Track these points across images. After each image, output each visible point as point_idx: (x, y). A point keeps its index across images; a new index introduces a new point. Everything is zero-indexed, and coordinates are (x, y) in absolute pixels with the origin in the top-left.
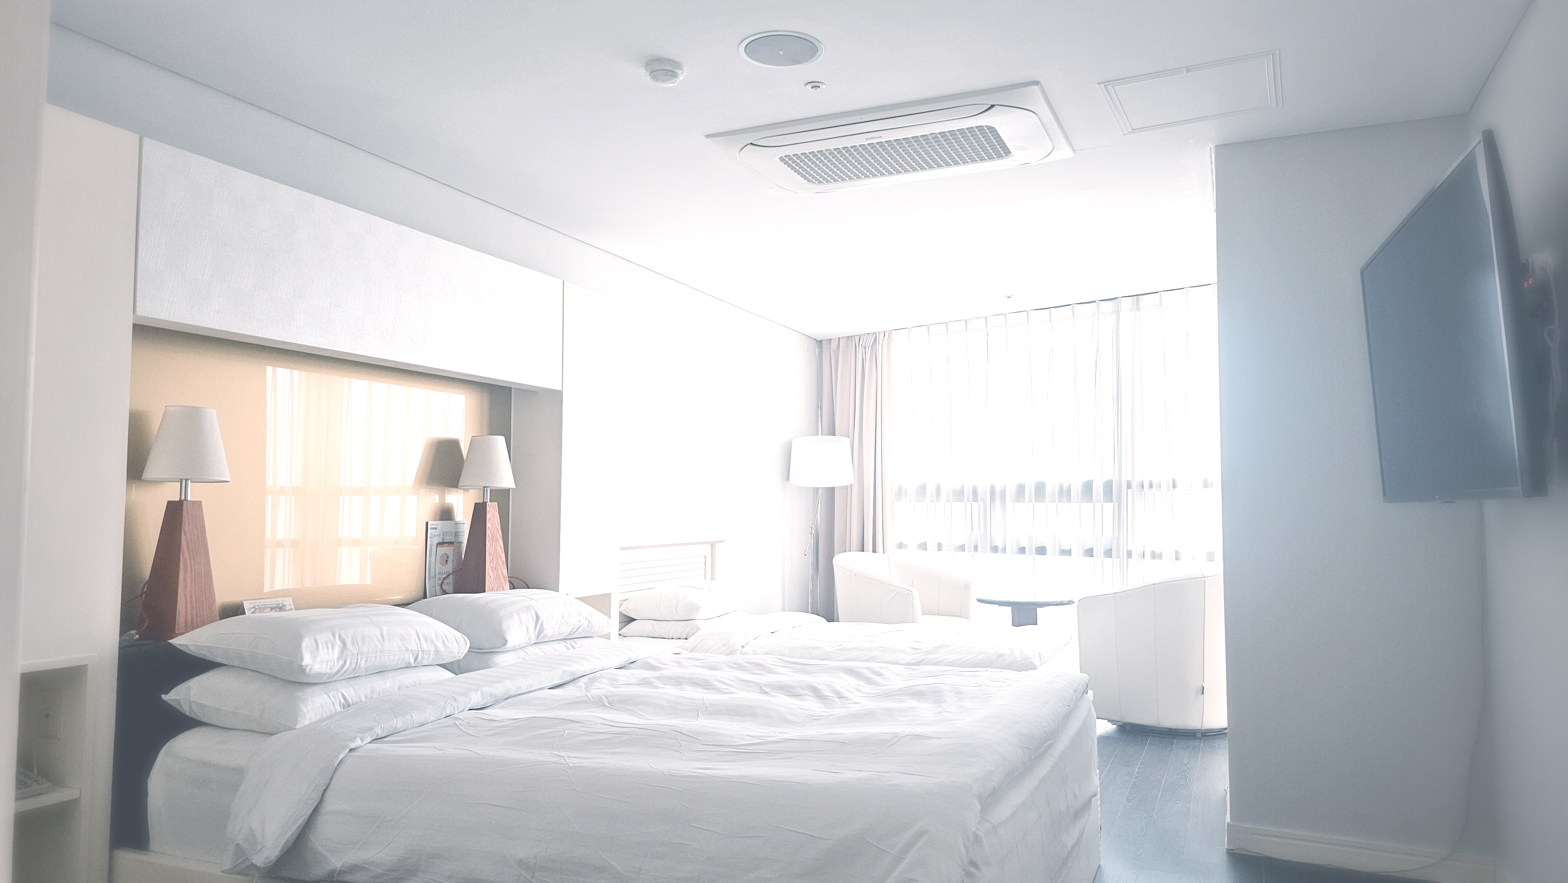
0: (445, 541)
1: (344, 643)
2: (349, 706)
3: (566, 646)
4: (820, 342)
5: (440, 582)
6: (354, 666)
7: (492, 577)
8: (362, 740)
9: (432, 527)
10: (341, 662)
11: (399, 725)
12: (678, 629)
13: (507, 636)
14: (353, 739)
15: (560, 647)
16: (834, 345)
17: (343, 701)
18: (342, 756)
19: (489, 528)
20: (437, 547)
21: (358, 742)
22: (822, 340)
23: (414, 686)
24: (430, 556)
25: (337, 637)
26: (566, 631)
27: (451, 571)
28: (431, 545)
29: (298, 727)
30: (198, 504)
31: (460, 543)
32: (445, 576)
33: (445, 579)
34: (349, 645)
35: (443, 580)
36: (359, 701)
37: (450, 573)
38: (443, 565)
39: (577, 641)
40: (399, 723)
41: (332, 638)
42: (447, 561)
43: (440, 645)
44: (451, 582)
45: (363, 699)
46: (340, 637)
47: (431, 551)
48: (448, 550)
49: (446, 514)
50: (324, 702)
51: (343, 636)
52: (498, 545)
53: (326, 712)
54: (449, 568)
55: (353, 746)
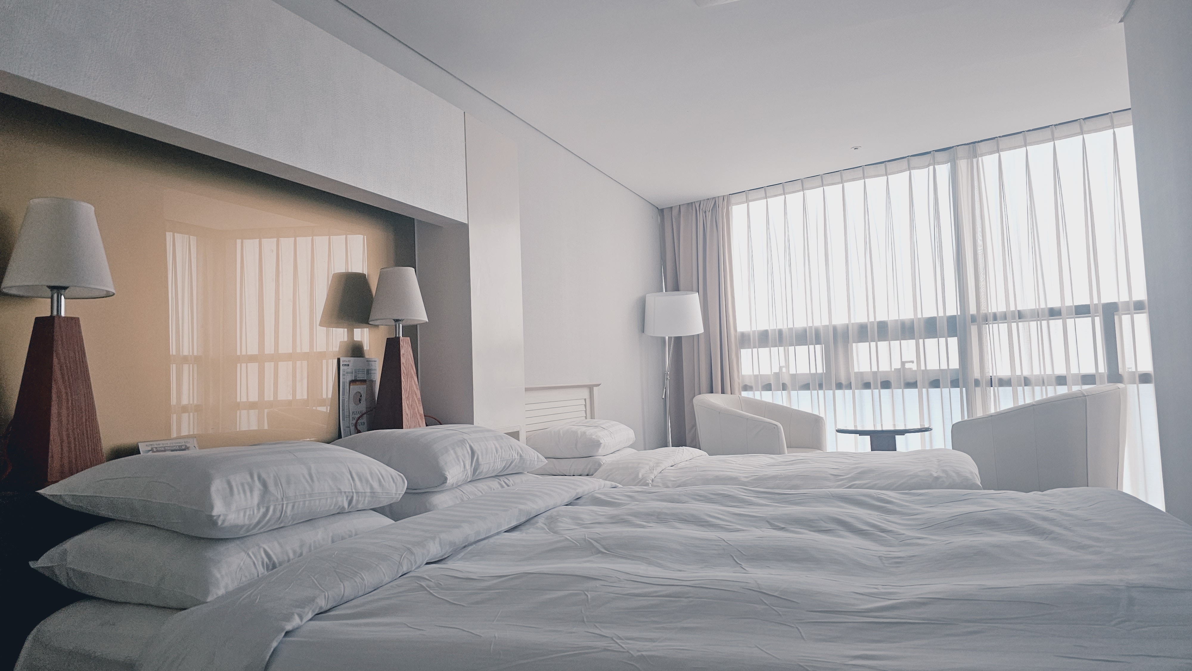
0: (358, 379)
1: (265, 485)
2: (274, 567)
3: (499, 482)
4: (661, 211)
5: (354, 422)
6: (278, 514)
7: (409, 415)
8: (301, 618)
9: (344, 363)
10: (262, 510)
11: (347, 593)
12: (581, 465)
13: (446, 473)
14: (288, 618)
15: (494, 484)
16: (675, 212)
17: (266, 560)
18: (275, 644)
19: (403, 363)
20: (350, 385)
21: (296, 621)
22: (663, 209)
23: (350, 536)
24: (343, 394)
25: (256, 478)
26: (499, 466)
27: (364, 410)
28: (344, 383)
29: (208, 600)
30: (73, 322)
31: (372, 382)
32: (359, 415)
33: (359, 418)
34: (272, 488)
35: (357, 420)
36: (286, 559)
37: (363, 412)
38: (357, 405)
39: (511, 478)
40: (347, 589)
41: (249, 480)
42: (360, 400)
43: (376, 485)
44: (365, 421)
45: (291, 556)
46: (259, 477)
47: (344, 389)
48: (360, 388)
49: (356, 351)
50: (242, 563)
51: (264, 476)
52: (413, 381)
53: (246, 577)
54: (363, 407)
55: (289, 627)
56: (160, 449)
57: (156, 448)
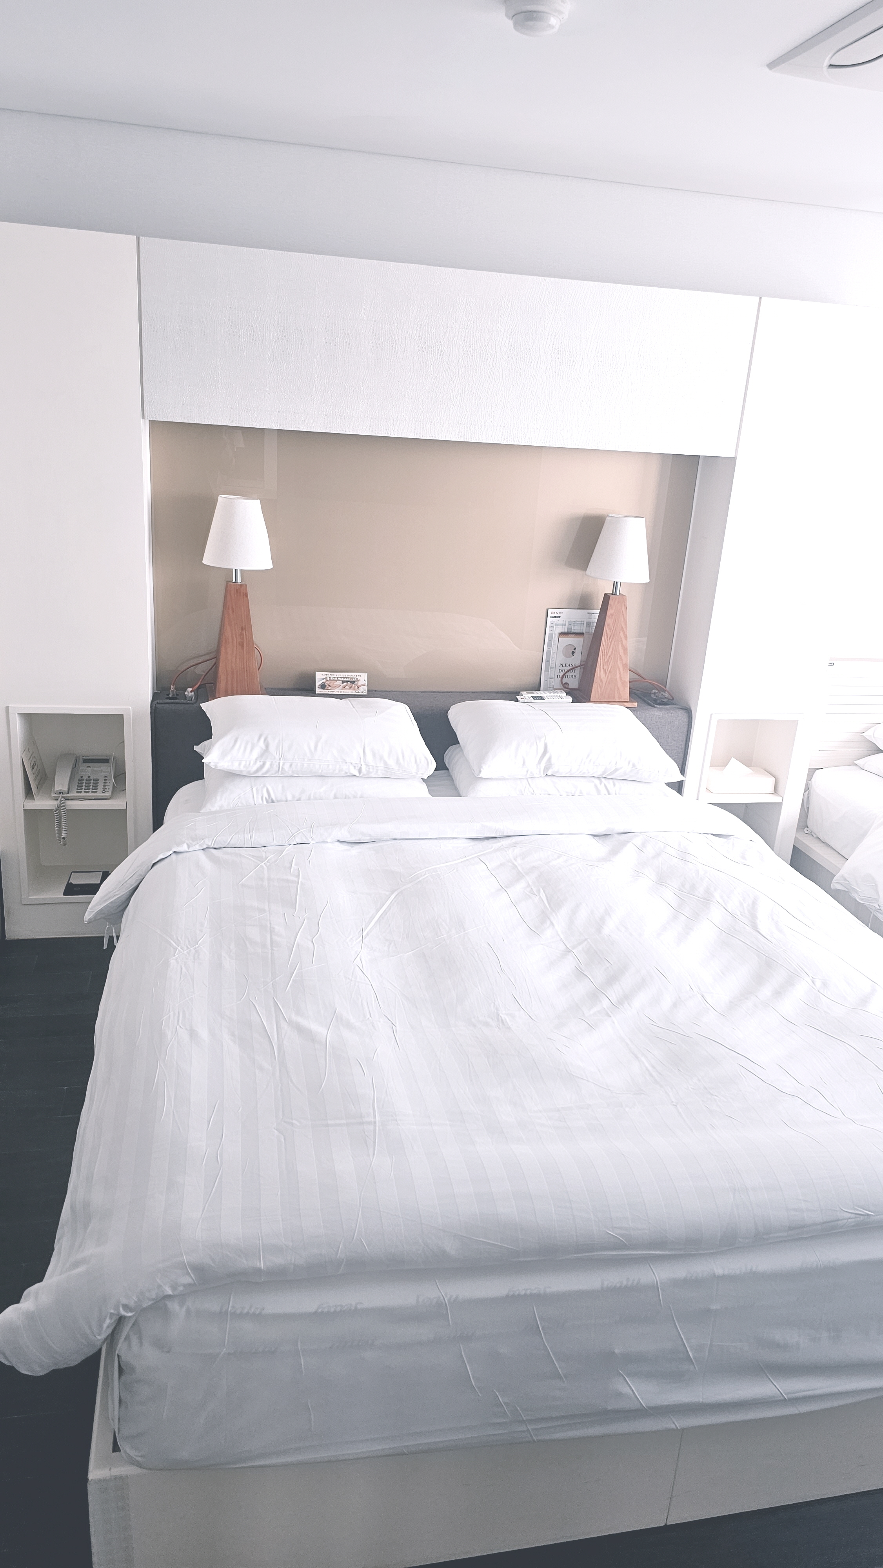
0: (571, 631)
1: (267, 746)
3: (596, 786)
5: (562, 674)
6: (275, 768)
7: (604, 680)
8: (189, 847)
9: (553, 615)
10: (259, 764)
18: (163, 856)
20: (561, 637)
23: (355, 797)
24: (550, 645)
27: (578, 663)
28: (551, 635)
32: (569, 668)
33: (568, 671)
35: (566, 672)
36: (284, 799)
37: (576, 665)
38: (566, 656)
42: (573, 653)
43: (392, 763)
44: (578, 676)
45: (291, 797)
47: (550, 640)
48: (576, 641)
50: (243, 793)
51: (270, 740)
54: (575, 660)
55: (177, 849)
56: (333, 678)
57: (330, 677)
